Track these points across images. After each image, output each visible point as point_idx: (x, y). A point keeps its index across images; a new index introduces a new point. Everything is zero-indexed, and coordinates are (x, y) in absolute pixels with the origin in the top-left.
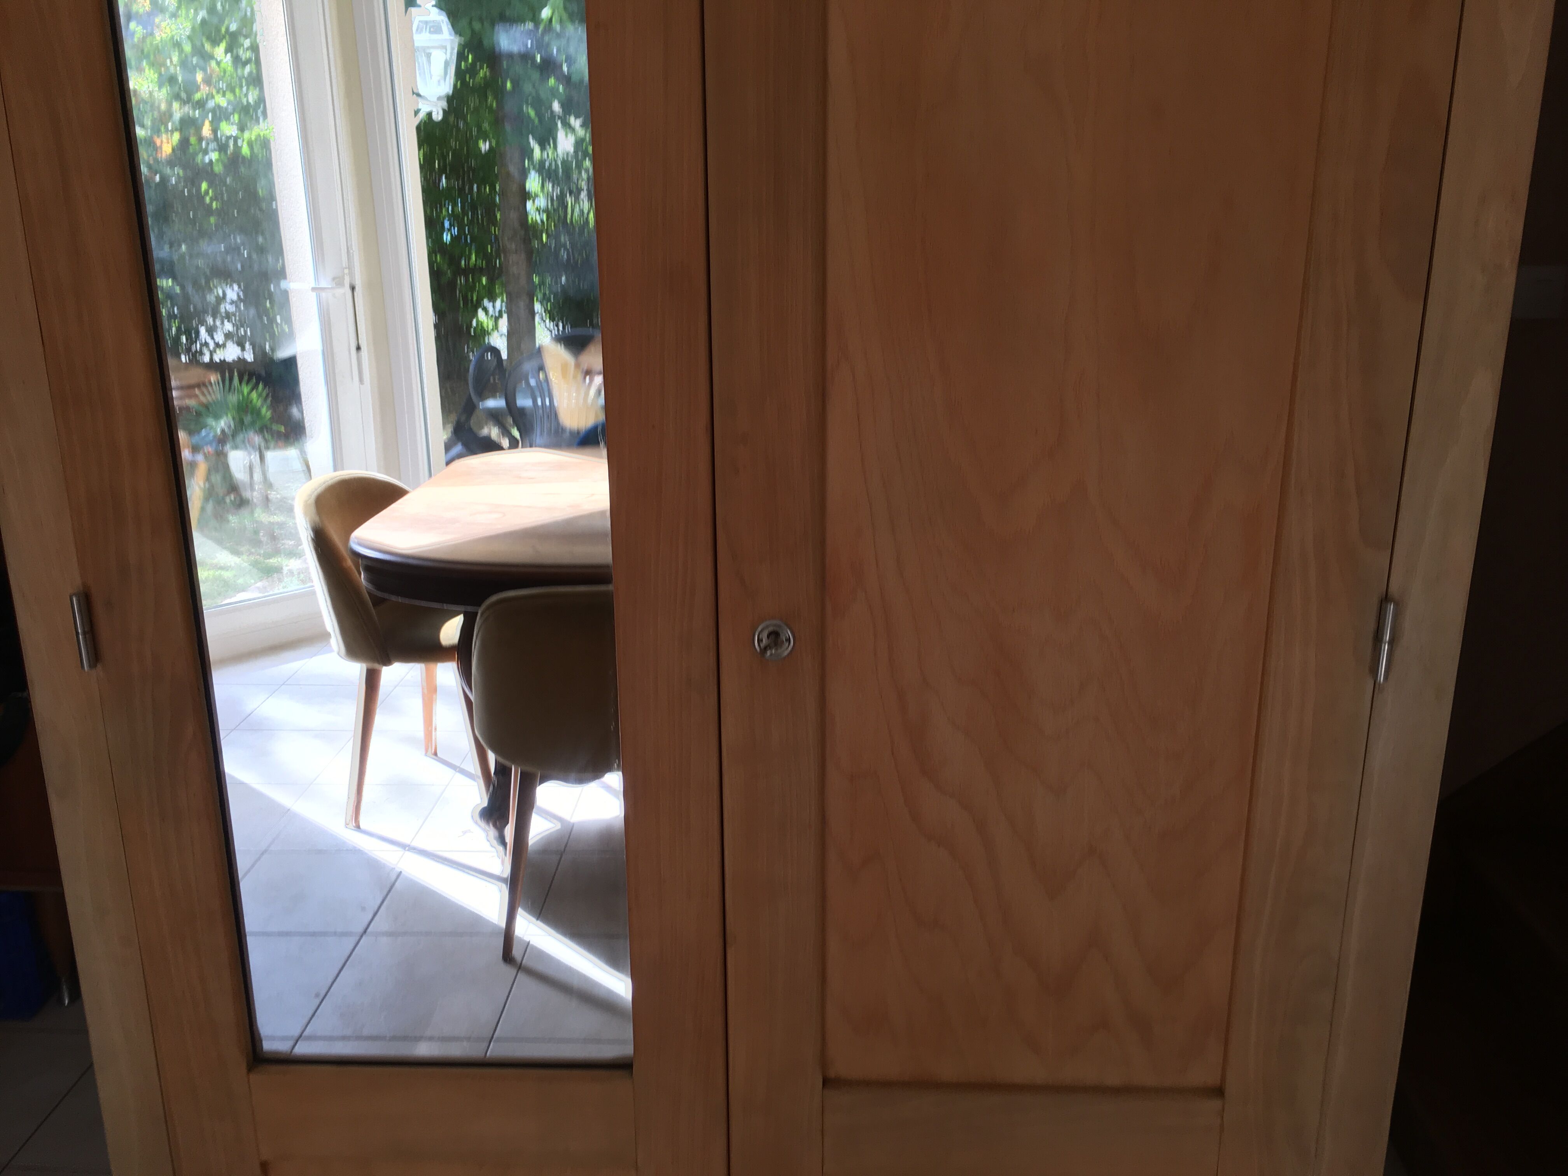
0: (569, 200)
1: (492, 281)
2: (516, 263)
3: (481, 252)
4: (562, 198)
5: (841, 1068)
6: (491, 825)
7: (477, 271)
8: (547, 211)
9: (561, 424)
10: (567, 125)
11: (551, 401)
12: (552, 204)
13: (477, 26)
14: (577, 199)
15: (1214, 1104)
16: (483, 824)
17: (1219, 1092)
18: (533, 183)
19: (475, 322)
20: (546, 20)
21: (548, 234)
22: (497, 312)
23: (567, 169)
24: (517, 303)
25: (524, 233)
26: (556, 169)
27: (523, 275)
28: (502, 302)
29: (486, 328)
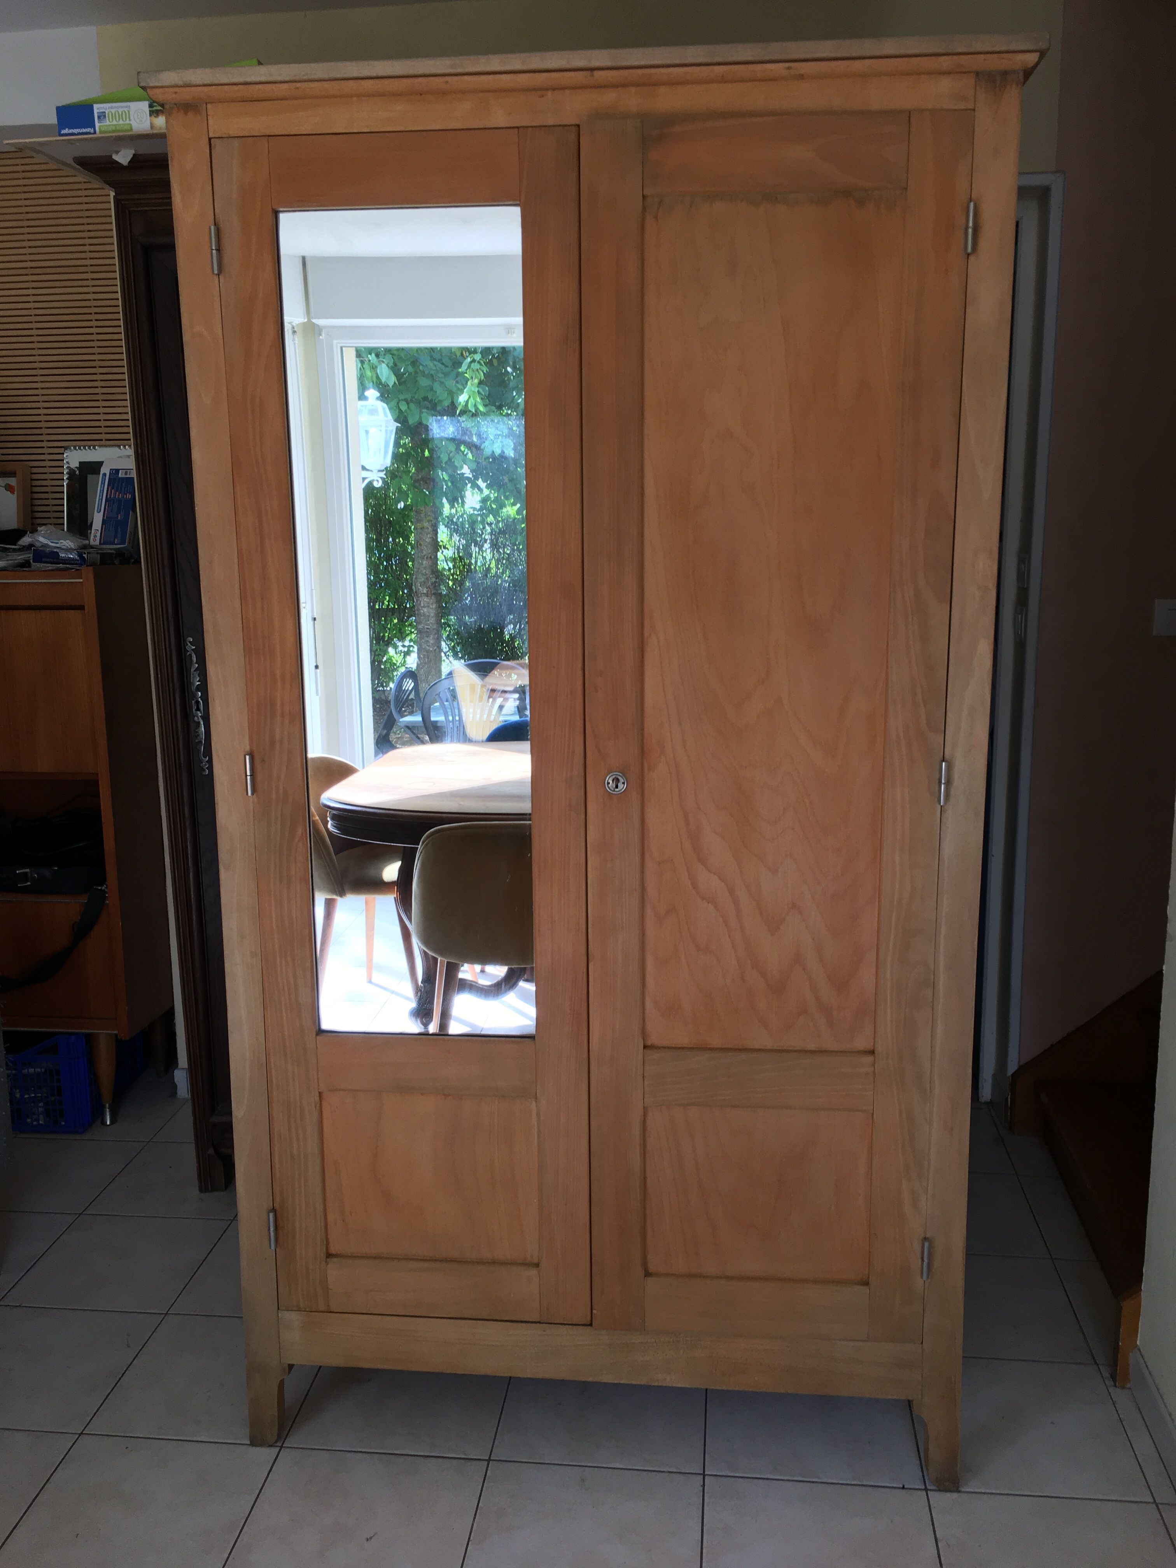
0: (474, 549)
1: (401, 621)
2: (427, 606)
3: (394, 596)
4: (467, 547)
5: (653, 1040)
6: (419, 1021)
8: (454, 560)
10: (475, 486)
11: (460, 716)
12: (458, 553)
13: (403, 407)
14: (481, 547)
15: (870, 1059)
16: (414, 1019)
17: (872, 1052)
18: (443, 534)
19: (385, 659)
20: (463, 403)
21: (454, 580)
22: (406, 649)
23: (473, 523)
24: (427, 639)
25: (434, 580)
26: (463, 523)
27: (432, 615)
28: (411, 640)
29: (395, 664)
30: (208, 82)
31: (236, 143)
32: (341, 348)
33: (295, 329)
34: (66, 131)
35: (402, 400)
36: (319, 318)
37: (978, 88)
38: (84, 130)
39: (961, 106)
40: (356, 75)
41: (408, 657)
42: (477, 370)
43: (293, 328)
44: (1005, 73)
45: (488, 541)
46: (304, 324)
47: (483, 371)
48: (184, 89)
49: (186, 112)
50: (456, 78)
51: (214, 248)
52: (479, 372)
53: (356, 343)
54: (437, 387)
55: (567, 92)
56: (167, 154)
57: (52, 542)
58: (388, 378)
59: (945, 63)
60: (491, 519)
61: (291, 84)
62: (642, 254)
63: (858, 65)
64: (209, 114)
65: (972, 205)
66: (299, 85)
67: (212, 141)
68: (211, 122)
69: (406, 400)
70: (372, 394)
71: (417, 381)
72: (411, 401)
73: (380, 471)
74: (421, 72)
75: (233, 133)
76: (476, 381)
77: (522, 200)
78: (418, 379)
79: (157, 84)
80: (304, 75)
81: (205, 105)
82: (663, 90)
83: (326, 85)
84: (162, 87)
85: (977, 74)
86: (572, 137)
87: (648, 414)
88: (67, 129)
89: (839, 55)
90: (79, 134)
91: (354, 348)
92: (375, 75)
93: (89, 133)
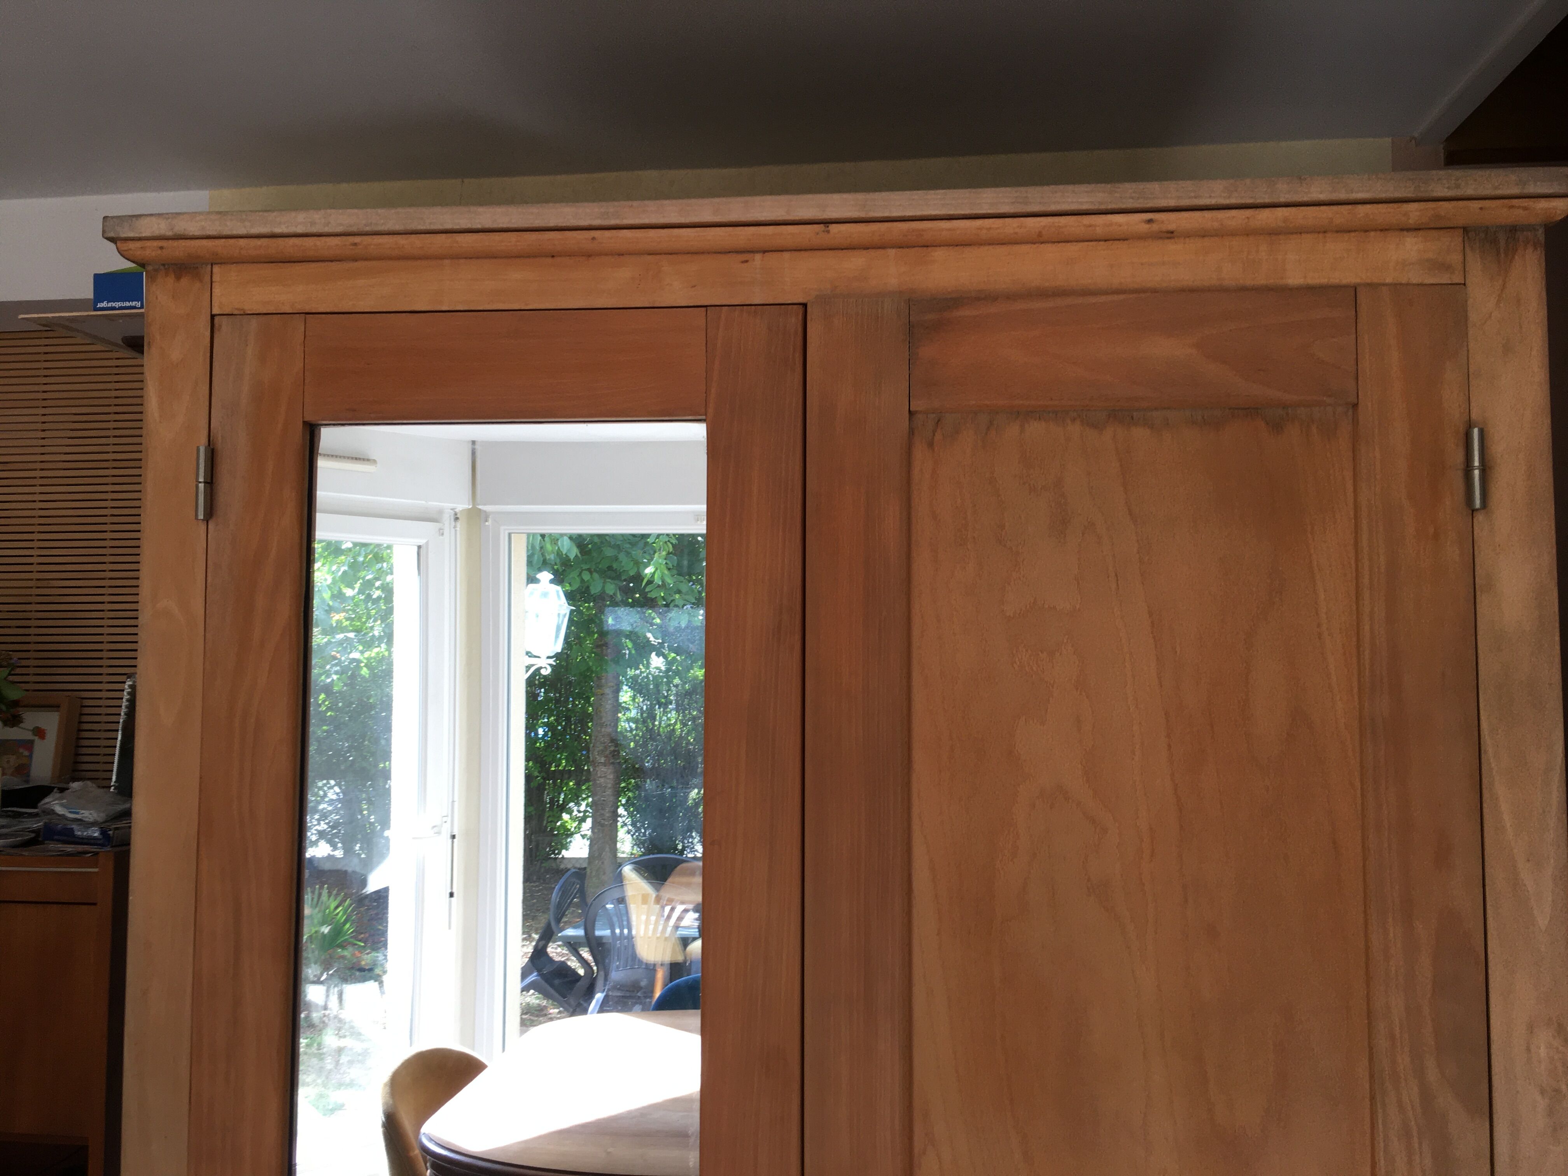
0: (658, 711)
1: (578, 784)
2: (605, 775)
3: (571, 759)
4: (651, 709)
7: (564, 775)
8: (636, 721)
9: (638, 956)
11: (630, 930)
12: (642, 715)
13: (586, 577)
14: (665, 709)
18: (625, 695)
19: (559, 824)
20: (649, 576)
21: (636, 742)
22: (581, 814)
23: (657, 686)
24: (602, 812)
25: (612, 749)
26: (648, 684)
27: (610, 785)
28: (587, 805)
29: (569, 830)
30: (214, 233)
31: (254, 324)
32: (510, 535)
33: (458, 516)
34: (104, 304)
35: (585, 570)
36: (485, 504)
37: (1468, 250)
38: (128, 304)
39: (1445, 279)
40: (449, 226)
41: (583, 824)
42: (666, 542)
43: (456, 514)
44: (1513, 230)
45: (674, 702)
46: (469, 509)
47: (672, 543)
48: (175, 243)
49: (178, 278)
50: (607, 233)
51: (201, 479)
52: (667, 545)
53: (526, 530)
54: (622, 556)
55: (786, 255)
56: (143, 337)
57: (70, 812)
58: (569, 550)
59: (1414, 212)
60: (677, 681)
61: (344, 238)
62: (909, 499)
63: (1265, 217)
64: (214, 280)
65: (1476, 431)
66: (357, 239)
67: (217, 319)
68: (217, 291)
69: (589, 570)
70: (545, 576)
71: (602, 550)
72: (595, 571)
73: (549, 657)
74: (552, 223)
75: (250, 307)
76: (664, 553)
77: (708, 414)
78: (604, 549)
79: (131, 235)
80: (366, 225)
81: (209, 266)
82: (939, 254)
83: (402, 240)
84: (140, 239)
85: (1465, 230)
86: (794, 321)
87: (918, 755)
88: (105, 302)
89: (1233, 201)
90: (121, 308)
91: (525, 537)
92: (479, 226)
93: (134, 308)
